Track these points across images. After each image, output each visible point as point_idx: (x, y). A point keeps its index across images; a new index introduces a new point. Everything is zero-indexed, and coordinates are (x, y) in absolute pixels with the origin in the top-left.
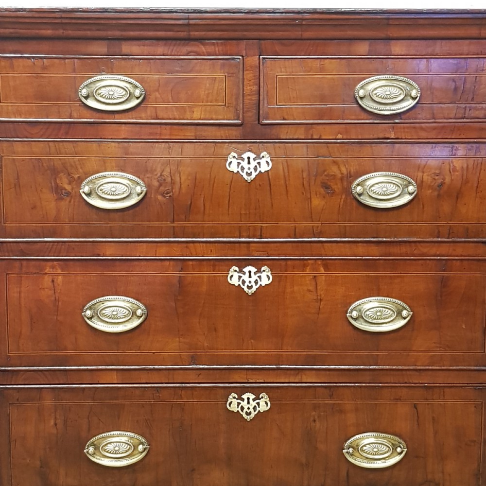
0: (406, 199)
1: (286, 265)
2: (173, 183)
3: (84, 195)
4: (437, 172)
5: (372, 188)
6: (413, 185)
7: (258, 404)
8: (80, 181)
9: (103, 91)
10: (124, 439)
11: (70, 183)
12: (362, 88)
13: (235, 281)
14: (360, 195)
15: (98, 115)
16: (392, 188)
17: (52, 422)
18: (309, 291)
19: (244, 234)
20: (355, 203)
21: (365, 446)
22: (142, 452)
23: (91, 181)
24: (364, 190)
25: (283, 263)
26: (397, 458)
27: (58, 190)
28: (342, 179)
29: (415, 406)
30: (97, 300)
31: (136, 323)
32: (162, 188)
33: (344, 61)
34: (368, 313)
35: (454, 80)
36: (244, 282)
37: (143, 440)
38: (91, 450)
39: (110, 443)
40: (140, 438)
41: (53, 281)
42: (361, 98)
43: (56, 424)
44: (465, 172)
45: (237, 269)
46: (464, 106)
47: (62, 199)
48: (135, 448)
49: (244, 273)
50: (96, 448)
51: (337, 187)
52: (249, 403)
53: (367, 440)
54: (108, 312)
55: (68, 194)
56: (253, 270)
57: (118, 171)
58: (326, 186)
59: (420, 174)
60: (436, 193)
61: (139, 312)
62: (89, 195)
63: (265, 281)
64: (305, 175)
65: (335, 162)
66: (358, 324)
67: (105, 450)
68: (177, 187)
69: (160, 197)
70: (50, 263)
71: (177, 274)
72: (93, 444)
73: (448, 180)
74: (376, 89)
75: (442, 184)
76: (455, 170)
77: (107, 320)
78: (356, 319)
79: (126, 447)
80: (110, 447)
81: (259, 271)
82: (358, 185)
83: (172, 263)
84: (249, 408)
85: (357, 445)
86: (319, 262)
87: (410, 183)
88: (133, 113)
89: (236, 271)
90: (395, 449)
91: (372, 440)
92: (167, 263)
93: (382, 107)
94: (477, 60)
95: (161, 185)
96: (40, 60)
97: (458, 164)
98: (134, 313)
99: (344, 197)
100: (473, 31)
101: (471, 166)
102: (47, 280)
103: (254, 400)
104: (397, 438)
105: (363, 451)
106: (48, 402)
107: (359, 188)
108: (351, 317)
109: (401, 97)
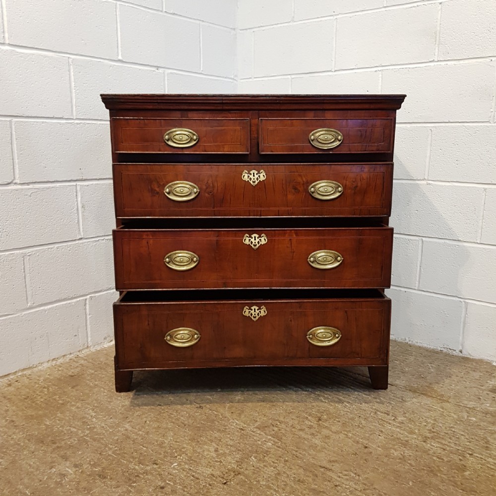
0: (338, 194)
1: (275, 233)
2: (213, 187)
3: (166, 194)
4: (354, 180)
5: (320, 189)
6: (341, 187)
7: (260, 312)
8: (164, 185)
9: (177, 137)
10: (186, 332)
11: (158, 187)
12: (313, 135)
13: (247, 242)
14: (313, 193)
15: (174, 150)
16: (330, 189)
17: (147, 323)
18: (287, 247)
19: (252, 214)
20: (310, 197)
21: (319, 334)
22: (196, 339)
23: (170, 186)
24: (315, 190)
25: (273, 232)
26: (336, 340)
27: (152, 191)
28: (303, 184)
29: (346, 312)
30: (172, 253)
31: (193, 265)
32: (208, 190)
33: (303, 121)
34: (319, 259)
35: (360, 130)
36: (252, 243)
37: (197, 332)
38: (168, 337)
39: (179, 334)
40: (195, 331)
41: (147, 243)
42: (312, 140)
43: (148, 324)
44: (369, 180)
45: (248, 235)
46: (365, 144)
47: (155, 196)
48: (193, 336)
49: (252, 238)
50: (171, 337)
51: (301, 189)
52: (255, 311)
53: (320, 331)
54: (178, 259)
55: (158, 193)
56: (257, 236)
57: (184, 181)
58: (295, 189)
59: (345, 181)
60: (353, 192)
61: (195, 259)
62: (169, 193)
63: (263, 242)
64: (284, 182)
65: (300, 176)
66: (315, 265)
67: (176, 338)
68: (216, 189)
69: (207, 195)
70: (146, 233)
71: (215, 239)
72: (169, 335)
73: (359, 184)
74: (320, 136)
75: (357, 187)
76: (363, 179)
77: (178, 264)
78: (312, 262)
79: (188, 336)
80: (179, 336)
81: (260, 237)
82: (312, 187)
83: (212, 232)
84: (255, 314)
85: (315, 334)
86: (293, 231)
87: (339, 186)
88: (193, 149)
89: (247, 237)
90: (335, 335)
91: (322, 331)
92: (210, 232)
93: (323, 145)
94: (372, 120)
95: (207, 188)
96: (143, 121)
97: (365, 176)
98: (192, 260)
99: (304, 194)
100: (367, 106)
101: (371, 177)
102: (144, 242)
103: (258, 310)
104: (336, 329)
105: (318, 336)
106: (144, 312)
107: (312, 189)
108: (310, 261)
109: (333, 140)
